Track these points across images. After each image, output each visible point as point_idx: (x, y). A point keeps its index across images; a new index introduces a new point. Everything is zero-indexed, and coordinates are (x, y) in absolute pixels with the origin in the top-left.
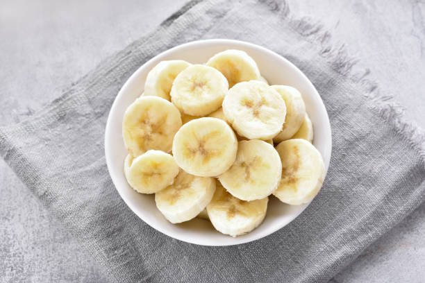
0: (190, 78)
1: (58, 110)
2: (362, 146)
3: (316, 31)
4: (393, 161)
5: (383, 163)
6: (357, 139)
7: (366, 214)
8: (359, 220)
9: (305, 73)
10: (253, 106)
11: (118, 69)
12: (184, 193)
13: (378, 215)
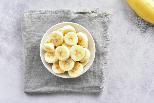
0: (71, 35)
1: (40, 16)
2: (92, 74)
3: (108, 40)
4: (95, 81)
5: (93, 80)
6: (92, 72)
7: (81, 87)
8: (79, 87)
9: (96, 49)
10: (77, 53)
11: (59, 16)
12: (51, 57)
13: (83, 88)
